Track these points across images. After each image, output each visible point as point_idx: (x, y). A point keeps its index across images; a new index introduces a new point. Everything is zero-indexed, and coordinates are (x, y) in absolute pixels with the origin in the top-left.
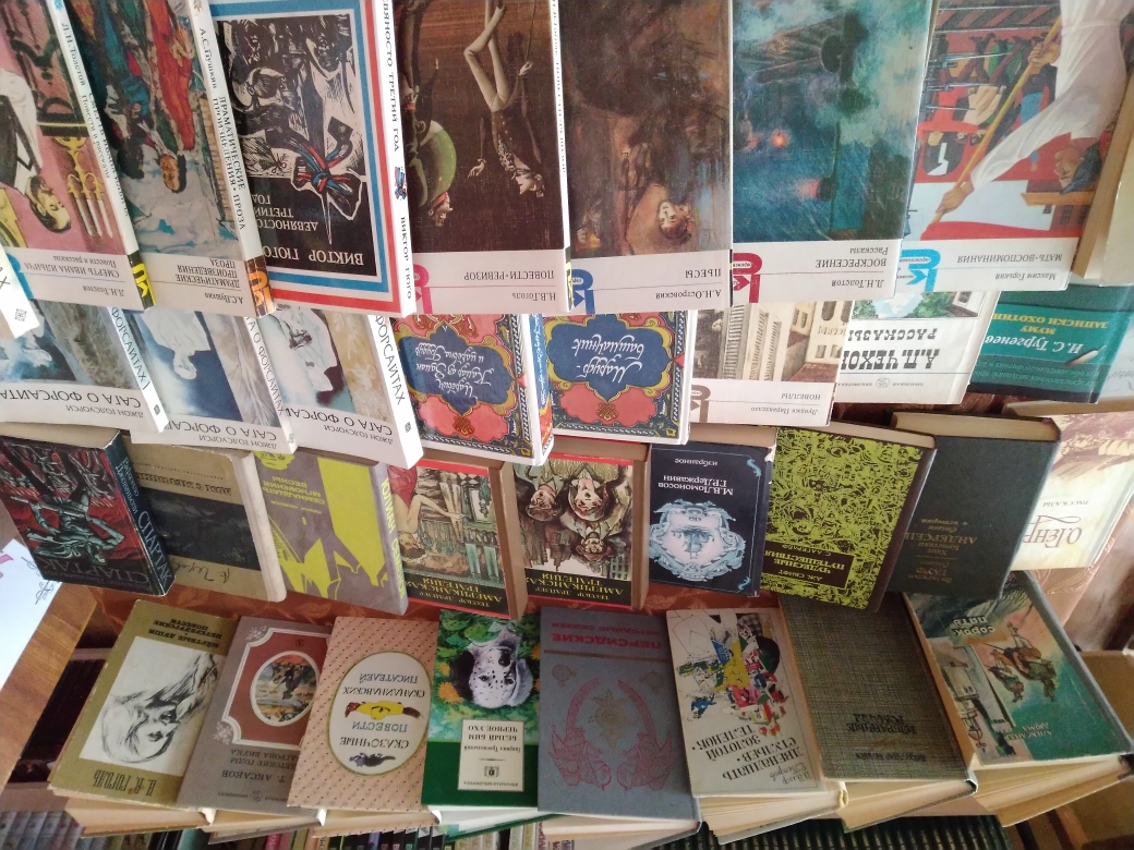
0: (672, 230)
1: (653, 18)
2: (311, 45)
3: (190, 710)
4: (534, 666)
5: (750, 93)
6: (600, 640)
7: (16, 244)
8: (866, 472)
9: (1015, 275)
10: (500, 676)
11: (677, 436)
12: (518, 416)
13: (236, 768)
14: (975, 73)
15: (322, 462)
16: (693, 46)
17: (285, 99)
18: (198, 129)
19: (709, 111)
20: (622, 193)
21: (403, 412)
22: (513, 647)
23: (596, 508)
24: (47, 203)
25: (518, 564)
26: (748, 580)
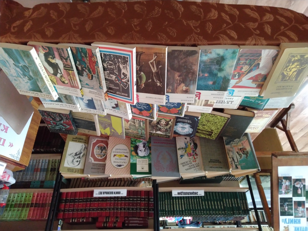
0: (185, 91)
1: (185, 58)
2: (120, 60)
3: (83, 156)
4: (150, 148)
5: (202, 68)
6: (163, 143)
7: (55, 84)
8: (217, 120)
9: (249, 94)
10: (143, 150)
11: (182, 116)
12: (152, 113)
13: (94, 167)
14: (245, 64)
15: (112, 117)
16: (192, 63)
17: (114, 67)
18: (96, 72)
19: (194, 73)
20: (176, 84)
21: (129, 111)
22: (145, 144)
23: (165, 125)
24: (63, 80)
25: (148, 131)
26: (193, 135)
